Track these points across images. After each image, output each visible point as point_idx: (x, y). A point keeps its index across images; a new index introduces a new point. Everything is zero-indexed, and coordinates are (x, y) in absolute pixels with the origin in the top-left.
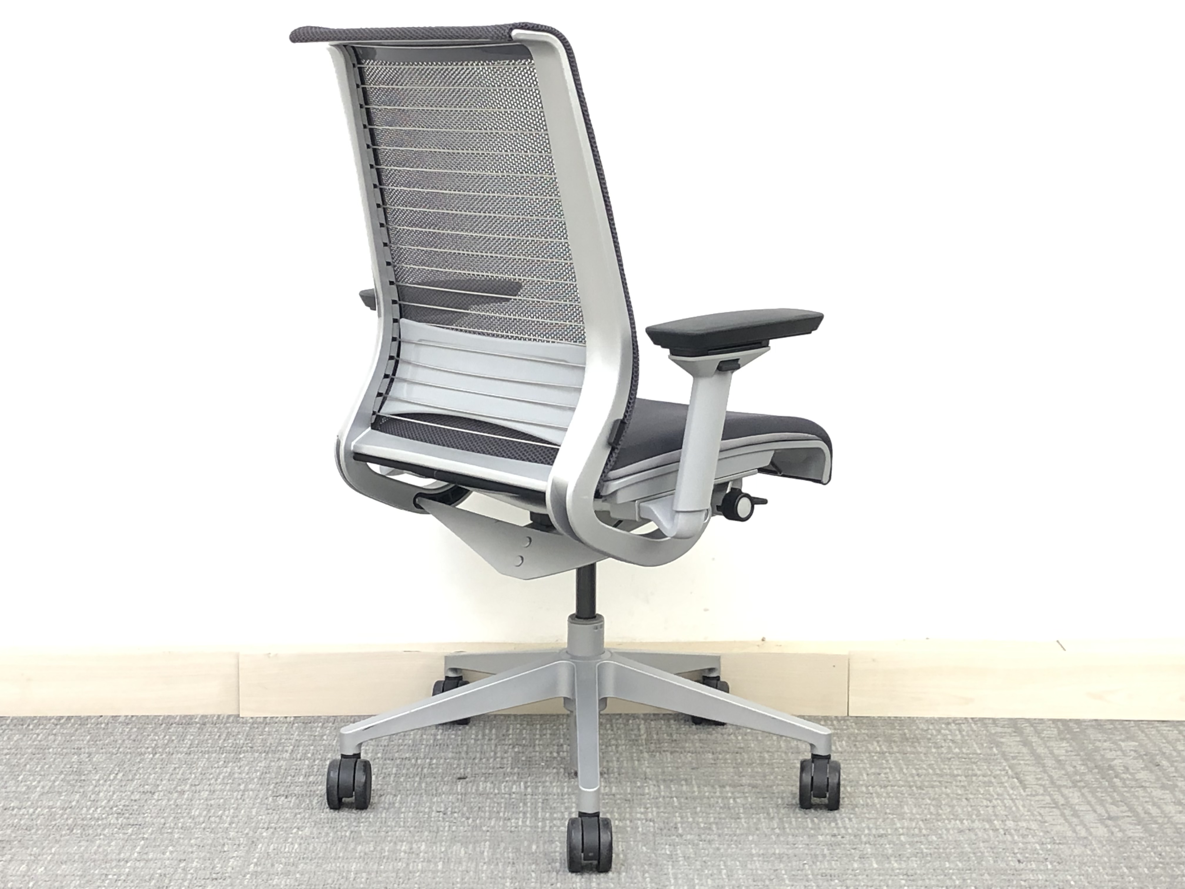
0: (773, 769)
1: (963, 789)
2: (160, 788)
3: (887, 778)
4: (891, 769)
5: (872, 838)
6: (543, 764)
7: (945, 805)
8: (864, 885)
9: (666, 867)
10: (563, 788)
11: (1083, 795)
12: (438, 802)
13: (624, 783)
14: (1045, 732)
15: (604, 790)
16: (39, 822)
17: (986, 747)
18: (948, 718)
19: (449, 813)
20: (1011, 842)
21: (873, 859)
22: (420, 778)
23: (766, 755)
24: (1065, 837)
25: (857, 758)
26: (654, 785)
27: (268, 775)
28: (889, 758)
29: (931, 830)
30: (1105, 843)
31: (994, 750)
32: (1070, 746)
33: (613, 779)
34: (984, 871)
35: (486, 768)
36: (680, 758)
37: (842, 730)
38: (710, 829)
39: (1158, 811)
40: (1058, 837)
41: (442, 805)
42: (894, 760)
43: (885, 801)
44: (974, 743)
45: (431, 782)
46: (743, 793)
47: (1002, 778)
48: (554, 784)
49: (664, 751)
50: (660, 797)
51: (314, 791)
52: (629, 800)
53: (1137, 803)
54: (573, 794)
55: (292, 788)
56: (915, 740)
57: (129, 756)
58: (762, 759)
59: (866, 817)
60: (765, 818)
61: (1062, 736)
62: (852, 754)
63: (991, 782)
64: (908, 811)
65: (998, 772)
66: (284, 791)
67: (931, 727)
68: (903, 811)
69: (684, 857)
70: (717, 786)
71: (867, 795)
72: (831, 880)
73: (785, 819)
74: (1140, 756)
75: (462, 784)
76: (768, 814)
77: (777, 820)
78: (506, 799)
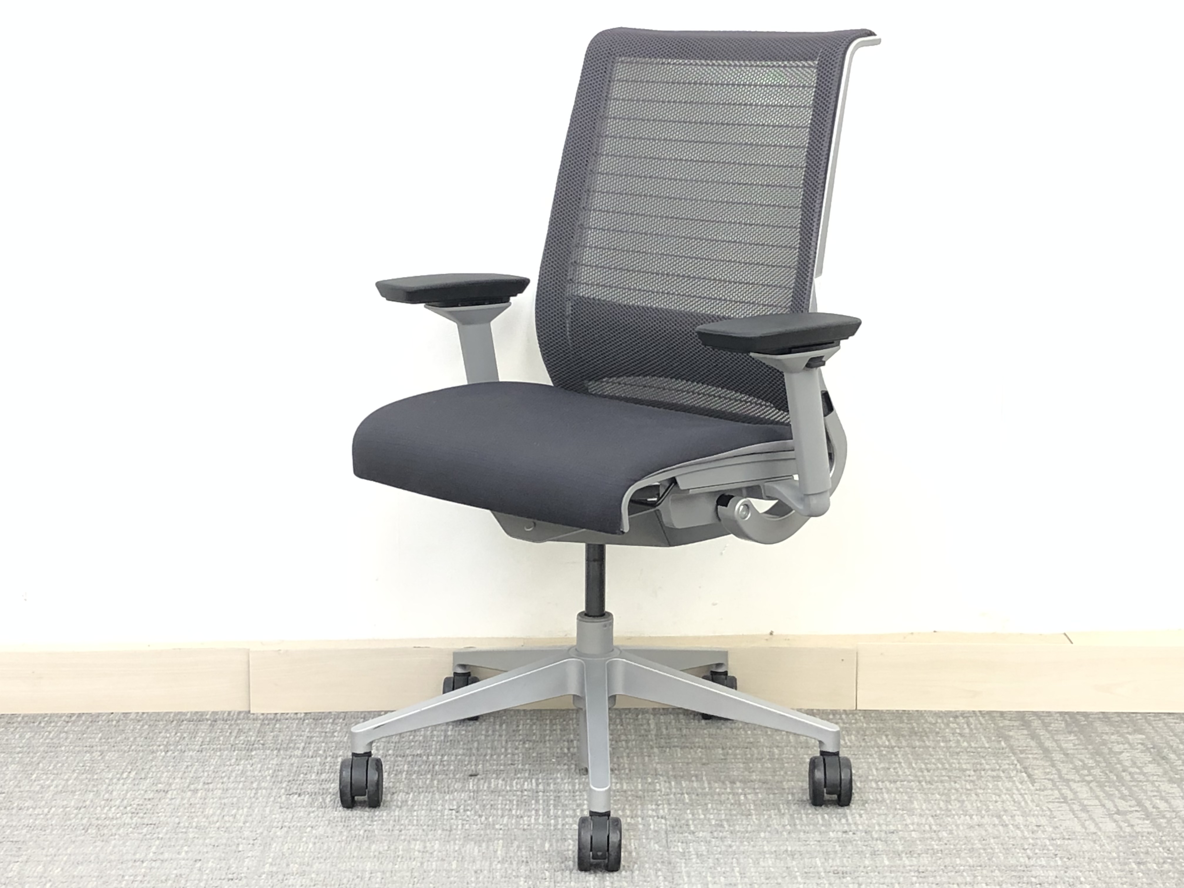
0: (783, 764)
1: (971, 784)
2: (173, 787)
3: (897, 773)
4: (900, 763)
5: (883, 835)
6: (554, 760)
7: (955, 800)
8: (876, 883)
9: (678, 865)
10: (574, 785)
11: (1091, 788)
12: (450, 799)
13: (635, 779)
14: (1053, 725)
15: (616, 786)
16: (54, 822)
17: (994, 741)
18: (956, 711)
19: (462, 811)
20: (1021, 838)
21: (884, 856)
22: (432, 776)
23: (776, 751)
24: (1074, 833)
25: (866, 752)
26: (665, 782)
27: (281, 773)
28: (898, 753)
29: (941, 826)
30: (1113, 838)
31: (1003, 743)
32: (1077, 739)
33: (623, 776)
34: (994, 867)
35: (497, 765)
36: (690, 753)
37: (851, 724)
38: (722, 826)
39: (1166, 805)
40: (1067, 832)
41: (455, 803)
42: (903, 755)
43: (895, 797)
44: (982, 737)
45: (443, 779)
46: (754, 789)
47: (1010, 772)
48: (565, 781)
49: (674, 746)
50: (671, 793)
51: (327, 789)
52: (640, 797)
53: (1145, 797)
54: (584, 791)
55: (305, 786)
56: (923, 734)
57: (141, 754)
58: (771, 753)
59: (876, 813)
60: (775, 815)
61: (1070, 730)
62: (861, 749)
63: (999, 777)
64: (917, 807)
65: (1007, 766)
66: (297, 789)
67: (939, 721)
68: (912, 806)
69: (697, 854)
70: (727, 782)
71: (876, 791)
72: (844, 877)
73: (796, 815)
74: (1148, 749)
75: (473, 781)
76: (779, 810)
77: (787, 816)
78: (518, 796)
